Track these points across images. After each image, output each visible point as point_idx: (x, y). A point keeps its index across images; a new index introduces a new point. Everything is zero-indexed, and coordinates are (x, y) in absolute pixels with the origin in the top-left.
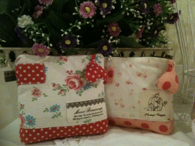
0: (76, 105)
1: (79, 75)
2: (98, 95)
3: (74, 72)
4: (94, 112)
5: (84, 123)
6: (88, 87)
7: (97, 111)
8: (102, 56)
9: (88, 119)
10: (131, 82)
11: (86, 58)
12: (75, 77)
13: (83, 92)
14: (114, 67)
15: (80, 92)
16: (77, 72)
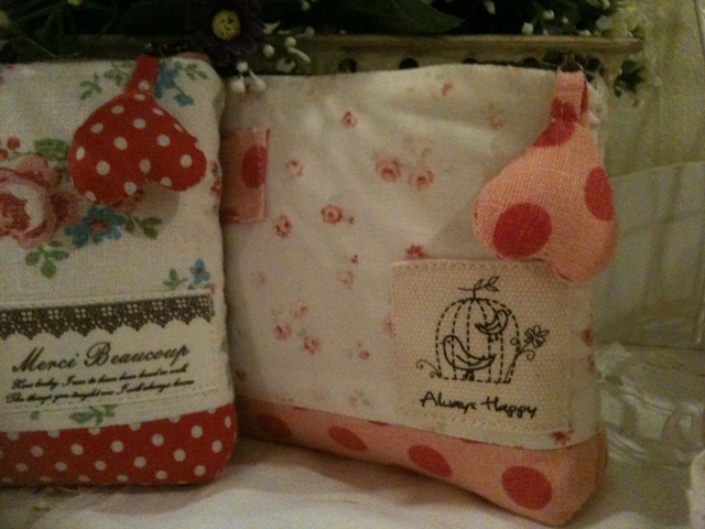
0: (22, 323)
1: (53, 164)
2: (167, 277)
3: (27, 146)
4: (133, 368)
5: (74, 425)
6: (98, 228)
7: (151, 366)
8: (204, 66)
9: (94, 402)
10: (344, 214)
11: (108, 76)
12: (27, 176)
13: (67, 255)
14: (268, 132)
15: (47, 255)
16: (44, 148)
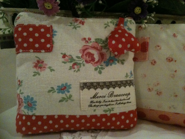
0: (93, 86)
1: (100, 45)
2: (126, 75)
3: (93, 40)
4: (118, 98)
5: (104, 113)
6: (111, 62)
7: (122, 98)
8: (133, 21)
9: (109, 107)
10: (173, 59)
11: (111, 22)
12: (94, 48)
13: (104, 69)
14: (149, 38)
15: (100, 68)
16: (97, 41)
